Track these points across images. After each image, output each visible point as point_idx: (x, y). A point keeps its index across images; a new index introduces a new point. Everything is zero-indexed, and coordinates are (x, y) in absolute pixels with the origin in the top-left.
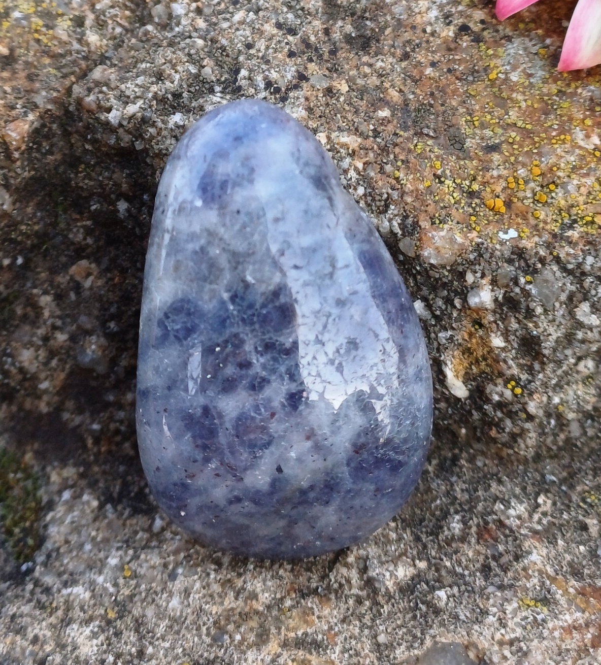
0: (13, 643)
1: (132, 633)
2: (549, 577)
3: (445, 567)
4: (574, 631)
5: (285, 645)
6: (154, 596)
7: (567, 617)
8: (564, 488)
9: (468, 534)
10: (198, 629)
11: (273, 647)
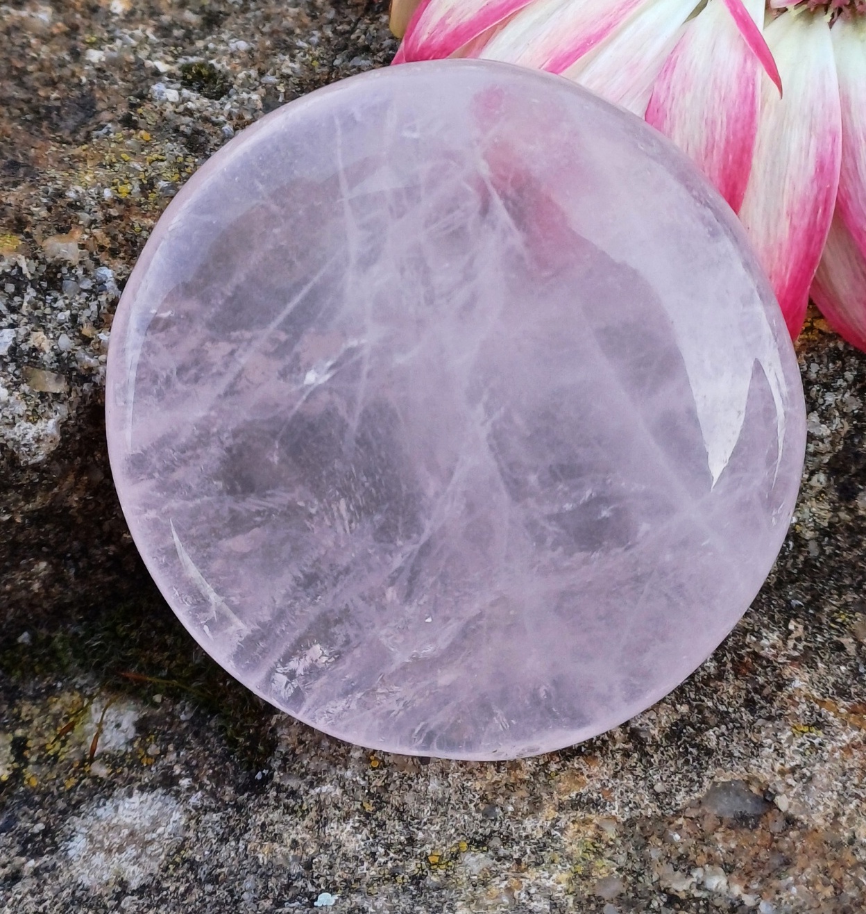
0: (272, 851)
1: (396, 822)
2: (817, 701)
3: (708, 707)
4: (854, 750)
5: (560, 807)
6: (409, 782)
7: (844, 737)
8: (811, 611)
9: (724, 671)
10: (466, 807)
11: (549, 812)
